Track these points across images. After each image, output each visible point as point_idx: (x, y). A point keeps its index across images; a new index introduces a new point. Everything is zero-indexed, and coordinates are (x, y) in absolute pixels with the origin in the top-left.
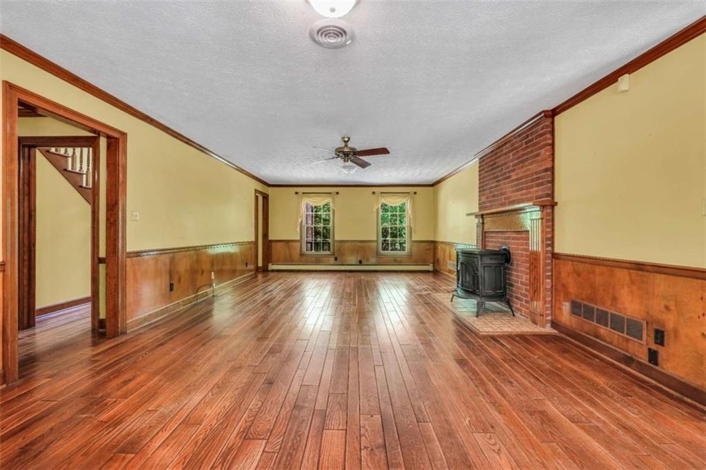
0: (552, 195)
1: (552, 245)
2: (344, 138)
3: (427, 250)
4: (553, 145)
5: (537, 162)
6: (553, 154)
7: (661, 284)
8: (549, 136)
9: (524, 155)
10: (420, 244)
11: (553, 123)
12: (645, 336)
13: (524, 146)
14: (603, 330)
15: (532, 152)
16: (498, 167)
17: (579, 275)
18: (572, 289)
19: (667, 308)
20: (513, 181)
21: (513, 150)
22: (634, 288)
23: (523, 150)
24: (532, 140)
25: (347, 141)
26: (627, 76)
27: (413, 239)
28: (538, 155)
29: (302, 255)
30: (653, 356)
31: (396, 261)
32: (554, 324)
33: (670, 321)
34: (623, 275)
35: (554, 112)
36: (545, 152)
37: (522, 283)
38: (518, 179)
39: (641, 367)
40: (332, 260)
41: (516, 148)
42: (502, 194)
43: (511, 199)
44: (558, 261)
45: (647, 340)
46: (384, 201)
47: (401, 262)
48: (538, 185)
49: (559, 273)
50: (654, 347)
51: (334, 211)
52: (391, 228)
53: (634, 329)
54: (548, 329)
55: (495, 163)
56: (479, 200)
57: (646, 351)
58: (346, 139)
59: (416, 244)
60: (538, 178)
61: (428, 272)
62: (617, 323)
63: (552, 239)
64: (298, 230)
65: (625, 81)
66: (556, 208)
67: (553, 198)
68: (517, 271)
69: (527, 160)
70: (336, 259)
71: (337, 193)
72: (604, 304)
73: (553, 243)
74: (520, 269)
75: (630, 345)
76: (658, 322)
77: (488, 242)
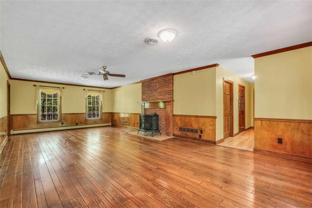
0: (173, 98)
1: (173, 112)
2: (104, 67)
3: (109, 116)
4: (173, 83)
5: (168, 87)
6: (173, 86)
7: (202, 120)
8: (172, 81)
9: (163, 85)
10: (106, 114)
11: (173, 77)
12: (198, 133)
13: (163, 82)
14: (188, 134)
15: (166, 84)
16: (151, 87)
17: (181, 120)
18: (179, 124)
19: (203, 125)
20: (158, 92)
21: (158, 82)
22: (196, 122)
23: (163, 83)
24: (166, 80)
25: (105, 68)
26: (194, 71)
27: (103, 112)
28: (169, 86)
29: (38, 122)
30: (200, 136)
31: (95, 122)
32: (174, 135)
33: (203, 128)
34: (193, 119)
35: (174, 74)
36: (171, 85)
37: (162, 124)
38: (160, 92)
39: (198, 140)
40: (60, 124)
41: (160, 82)
42: (153, 96)
43: (158, 98)
44: (175, 117)
45: (199, 133)
46: (89, 94)
47: (97, 122)
48: (168, 95)
49: (175, 120)
50: (200, 134)
51: (61, 97)
52: (93, 107)
53: (196, 131)
54: (172, 137)
55: (150, 85)
56: (142, 97)
57: (199, 135)
58: (105, 67)
59: (104, 114)
60: (169, 93)
61: (109, 126)
62: (192, 131)
63: (173, 110)
64: (36, 108)
65: (194, 72)
66: (174, 102)
67: (173, 99)
68: (160, 121)
69: (164, 86)
70: (62, 124)
71: (64, 88)
72: (188, 126)
73: (173, 111)
74: (161, 120)
75: (195, 135)
76: (201, 128)
77: (147, 112)
